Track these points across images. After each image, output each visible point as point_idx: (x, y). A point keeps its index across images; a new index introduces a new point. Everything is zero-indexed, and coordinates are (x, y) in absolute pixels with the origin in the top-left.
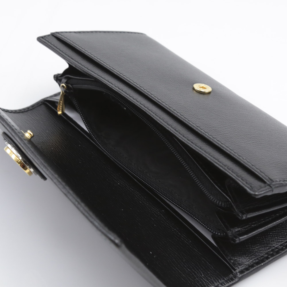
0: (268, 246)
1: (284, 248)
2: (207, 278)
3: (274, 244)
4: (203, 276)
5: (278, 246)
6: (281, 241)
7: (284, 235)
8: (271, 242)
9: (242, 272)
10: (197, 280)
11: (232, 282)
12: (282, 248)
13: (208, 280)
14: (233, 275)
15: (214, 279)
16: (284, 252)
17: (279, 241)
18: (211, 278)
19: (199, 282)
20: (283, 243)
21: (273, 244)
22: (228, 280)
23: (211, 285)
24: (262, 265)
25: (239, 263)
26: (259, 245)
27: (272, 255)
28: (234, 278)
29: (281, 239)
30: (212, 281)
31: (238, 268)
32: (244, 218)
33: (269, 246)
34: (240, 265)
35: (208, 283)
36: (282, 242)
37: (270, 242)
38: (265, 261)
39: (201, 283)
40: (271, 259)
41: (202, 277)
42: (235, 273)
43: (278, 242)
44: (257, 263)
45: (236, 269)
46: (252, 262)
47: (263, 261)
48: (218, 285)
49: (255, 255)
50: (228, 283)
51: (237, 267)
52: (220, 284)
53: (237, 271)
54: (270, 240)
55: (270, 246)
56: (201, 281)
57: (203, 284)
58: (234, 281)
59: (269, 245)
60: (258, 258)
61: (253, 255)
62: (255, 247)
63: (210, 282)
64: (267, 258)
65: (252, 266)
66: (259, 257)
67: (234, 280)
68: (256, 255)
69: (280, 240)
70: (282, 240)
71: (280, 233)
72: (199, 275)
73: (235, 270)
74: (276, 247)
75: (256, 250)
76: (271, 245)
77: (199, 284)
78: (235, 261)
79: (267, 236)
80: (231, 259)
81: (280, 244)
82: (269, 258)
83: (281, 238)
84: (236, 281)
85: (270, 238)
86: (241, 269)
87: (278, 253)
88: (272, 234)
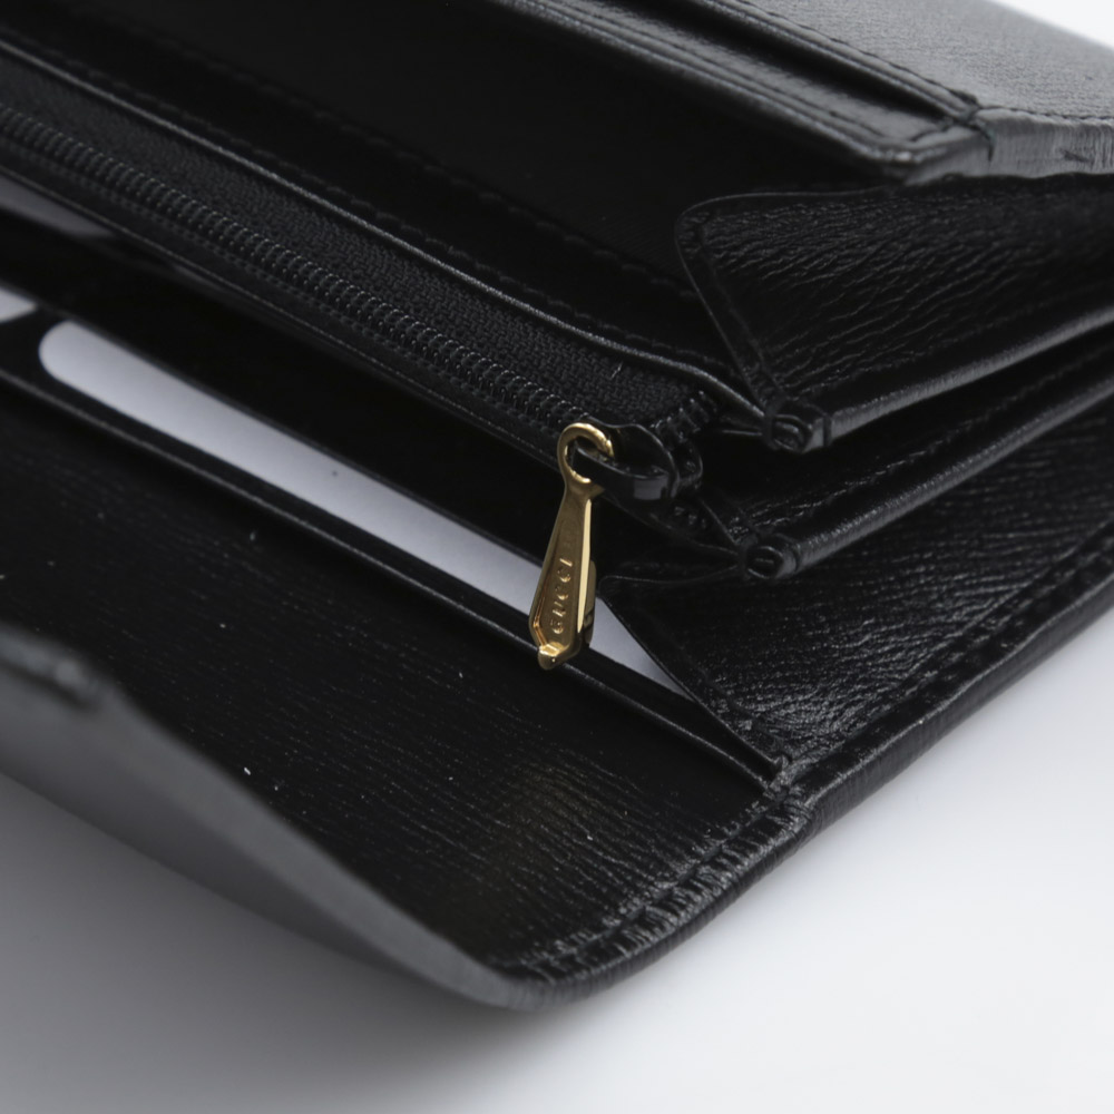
0: (926, 628)
1: (1020, 623)
2: (616, 846)
3: (960, 609)
4: (589, 838)
5: (984, 620)
6: (991, 590)
7: (1003, 558)
8: (941, 599)
9: (813, 779)
10: (561, 866)
11: (774, 843)
12: (1009, 626)
13: (627, 858)
14: (764, 801)
15: (660, 846)
16: (1023, 645)
17: (982, 590)
18: (643, 844)
19: (581, 877)
20: (1009, 602)
21: (954, 610)
22: (746, 832)
23: (651, 878)
24: (920, 725)
25: (787, 733)
26: (877, 625)
27: (966, 671)
28: (778, 820)
29: (991, 579)
30: (654, 857)
31: (790, 760)
32: (817, 441)
33: (934, 625)
34: (795, 743)
35: (630, 872)
36: (997, 595)
37: (935, 602)
38: (930, 707)
39: (590, 879)
40: (963, 689)
41: (590, 847)
42: (778, 789)
43: (977, 596)
44: (893, 722)
45: (779, 768)
46: (860, 717)
47: (918, 706)
48: (695, 869)
49: (864, 681)
50: (755, 850)
51: (780, 753)
52: (704, 863)
53: (785, 777)
54: (930, 593)
55: (939, 624)
56: (587, 869)
57: (602, 879)
58: (784, 837)
59: (933, 620)
60: (890, 692)
61: (853, 680)
62: (857, 637)
63: (639, 865)
64: (941, 689)
65: (867, 740)
66: (894, 690)
67: (779, 828)
68: (871, 680)
69: (987, 585)
70: (995, 584)
71: (980, 548)
72: (570, 840)
73: (770, 772)
74: (970, 625)
75: (867, 652)
76: (942, 618)
77: (579, 887)
78: (761, 719)
79: (908, 572)
80: (736, 715)
81: (989, 606)
82: (953, 688)
83: (987, 574)
84: (796, 830)
85: (930, 578)
86: (805, 761)
87: (991, 653)
88: (934, 557)
